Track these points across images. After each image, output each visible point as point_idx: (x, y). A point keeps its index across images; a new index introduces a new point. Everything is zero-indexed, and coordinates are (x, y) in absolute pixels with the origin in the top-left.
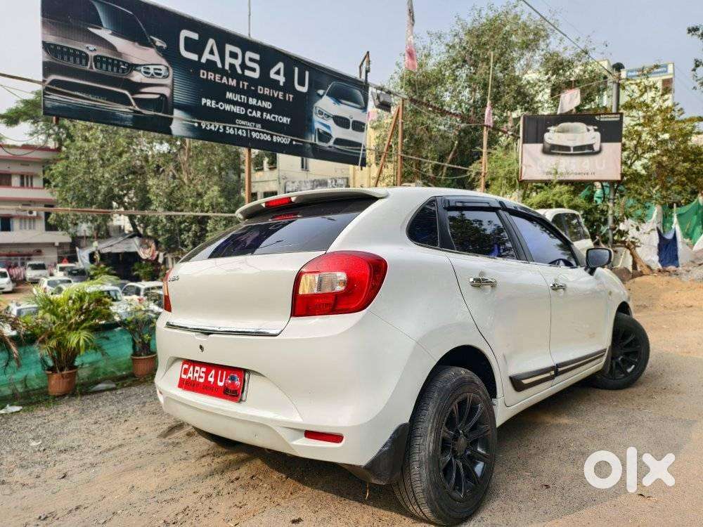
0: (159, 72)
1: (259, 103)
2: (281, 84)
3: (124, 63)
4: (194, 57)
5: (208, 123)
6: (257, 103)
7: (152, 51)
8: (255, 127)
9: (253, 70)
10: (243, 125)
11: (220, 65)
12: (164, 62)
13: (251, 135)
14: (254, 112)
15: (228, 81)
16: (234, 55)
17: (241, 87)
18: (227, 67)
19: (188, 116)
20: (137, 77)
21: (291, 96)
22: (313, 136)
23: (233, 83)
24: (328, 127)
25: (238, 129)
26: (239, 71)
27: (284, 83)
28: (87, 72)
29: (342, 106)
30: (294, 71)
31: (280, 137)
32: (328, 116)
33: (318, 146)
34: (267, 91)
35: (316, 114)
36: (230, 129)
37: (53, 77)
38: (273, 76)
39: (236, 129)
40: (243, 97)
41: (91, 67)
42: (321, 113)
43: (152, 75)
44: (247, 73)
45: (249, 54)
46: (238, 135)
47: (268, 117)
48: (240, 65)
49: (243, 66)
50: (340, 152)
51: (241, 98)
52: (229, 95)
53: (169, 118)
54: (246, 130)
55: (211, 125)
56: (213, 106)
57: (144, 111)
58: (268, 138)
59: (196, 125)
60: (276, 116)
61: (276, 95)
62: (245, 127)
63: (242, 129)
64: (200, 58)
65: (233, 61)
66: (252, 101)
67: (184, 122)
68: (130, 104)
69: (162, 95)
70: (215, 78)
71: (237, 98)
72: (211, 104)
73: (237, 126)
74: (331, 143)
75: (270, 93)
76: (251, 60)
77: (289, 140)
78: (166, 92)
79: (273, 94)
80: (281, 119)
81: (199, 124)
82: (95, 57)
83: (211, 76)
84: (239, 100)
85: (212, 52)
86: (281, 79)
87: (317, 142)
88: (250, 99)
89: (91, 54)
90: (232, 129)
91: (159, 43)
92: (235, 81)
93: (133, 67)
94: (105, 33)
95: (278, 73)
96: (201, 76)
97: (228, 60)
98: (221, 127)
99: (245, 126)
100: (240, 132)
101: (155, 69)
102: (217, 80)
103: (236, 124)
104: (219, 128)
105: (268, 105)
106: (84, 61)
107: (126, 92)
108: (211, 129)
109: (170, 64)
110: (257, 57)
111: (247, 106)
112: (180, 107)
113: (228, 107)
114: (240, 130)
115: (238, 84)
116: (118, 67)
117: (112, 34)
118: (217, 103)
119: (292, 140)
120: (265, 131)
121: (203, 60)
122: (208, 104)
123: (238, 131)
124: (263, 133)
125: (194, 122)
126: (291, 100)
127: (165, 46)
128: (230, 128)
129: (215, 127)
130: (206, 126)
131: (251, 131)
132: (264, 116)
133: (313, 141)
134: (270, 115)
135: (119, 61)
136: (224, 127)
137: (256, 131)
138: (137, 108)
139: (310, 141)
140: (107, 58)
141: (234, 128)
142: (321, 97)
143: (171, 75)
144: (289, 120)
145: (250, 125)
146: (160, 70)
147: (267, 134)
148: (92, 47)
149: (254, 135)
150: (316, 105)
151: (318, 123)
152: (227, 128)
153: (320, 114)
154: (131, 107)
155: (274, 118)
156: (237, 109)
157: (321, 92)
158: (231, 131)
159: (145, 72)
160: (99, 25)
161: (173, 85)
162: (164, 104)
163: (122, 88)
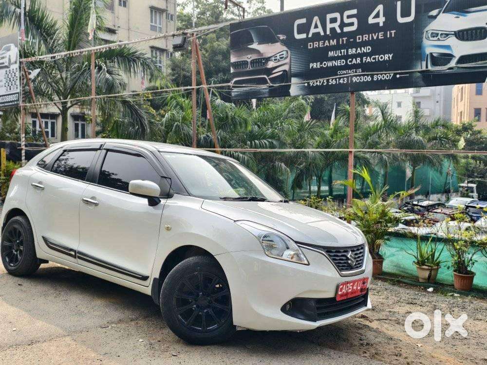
0: (282, 56)
1: (359, 51)
2: (381, 24)
3: (264, 59)
4: (304, 36)
5: (315, 81)
6: (356, 52)
7: (278, 44)
8: (356, 72)
9: (352, 24)
10: (345, 74)
11: (322, 34)
12: (285, 48)
13: (352, 81)
14: (354, 60)
15: (329, 43)
16: (333, 20)
17: (341, 43)
18: (328, 32)
19: (301, 80)
20: (271, 64)
21: (393, 32)
22: (424, 63)
23: (333, 43)
24: (448, 47)
25: (340, 78)
26: (339, 31)
27: (384, 23)
28: (248, 71)
29: (469, 15)
30: (396, 5)
31: (381, 74)
32: (447, 35)
33: (431, 72)
34: (366, 37)
35: (428, 38)
36: (332, 81)
37: (235, 79)
38: (371, 20)
39: (338, 79)
40: (342, 51)
41: (249, 68)
42: (434, 35)
43: (279, 60)
44: (346, 29)
45: (347, 13)
46: (340, 83)
47: (369, 60)
48: (339, 26)
49: (343, 25)
50: (468, 71)
51: (341, 53)
52: (331, 54)
53: (288, 85)
54: (347, 77)
55: (317, 81)
56: (318, 67)
57: (274, 85)
58: (369, 79)
59: (306, 84)
60: (377, 56)
61: (375, 38)
62: (346, 76)
63: (343, 78)
64: (308, 35)
65: (333, 25)
66: (352, 51)
67: (298, 85)
68: (267, 83)
69: (284, 71)
70: (319, 46)
71: (338, 53)
72: (317, 66)
73: (338, 76)
74: (453, 63)
75: (369, 38)
76: (349, 17)
77: (392, 75)
78: (286, 68)
79: (372, 36)
80: (382, 58)
81: (308, 83)
82: (251, 62)
83: (316, 45)
84: (340, 55)
85: (316, 27)
86: (381, 20)
87: (430, 68)
88: (350, 50)
89: (249, 60)
90: (334, 80)
91: (282, 37)
92: (335, 40)
93: (268, 59)
94: (255, 46)
95: (377, 16)
96: (309, 47)
97: (329, 26)
98: (325, 81)
99: (347, 74)
100: (341, 81)
101: (280, 55)
102: (320, 46)
103: (337, 75)
104: (323, 82)
105: (367, 49)
106: (246, 65)
107: (265, 76)
108: (317, 85)
109: (288, 48)
110: (354, 12)
111: (346, 57)
112: (296, 75)
113: (330, 64)
114: (342, 79)
115: (338, 42)
116: (261, 62)
117: (257, 45)
118: (321, 64)
119: (395, 74)
120: (366, 73)
121: (310, 36)
122: (315, 66)
123: (339, 81)
124: (364, 75)
125: (305, 83)
126: (393, 36)
127: (285, 37)
128: (333, 79)
129: (320, 82)
130: (313, 83)
131: (352, 77)
132: (364, 60)
133: (424, 68)
134: (370, 58)
135: (261, 59)
136: (328, 81)
137: (356, 76)
138: (271, 85)
139: (419, 69)
140: (256, 59)
141: (336, 79)
142: (435, 17)
143: (289, 56)
144: (391, 56)
145: (351, 72)
146: (283, 54)
147: (368, 75)
148: (249, 56)
149: (355, 79)
150: (427, 29)
151: (430, 47)
152: (330, 81)
153: (434, 37)
154: (267, 85)
155: (374, 59)
156: (337, 63)
157: (434, 13)
158: (334, 82)
159: (275, 60)
160: (252, 42)
161: (291, 61)
162: (286, 77)
163: (264, 74)
